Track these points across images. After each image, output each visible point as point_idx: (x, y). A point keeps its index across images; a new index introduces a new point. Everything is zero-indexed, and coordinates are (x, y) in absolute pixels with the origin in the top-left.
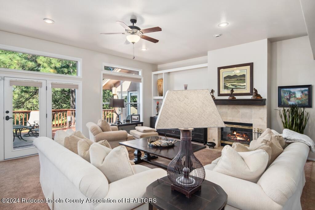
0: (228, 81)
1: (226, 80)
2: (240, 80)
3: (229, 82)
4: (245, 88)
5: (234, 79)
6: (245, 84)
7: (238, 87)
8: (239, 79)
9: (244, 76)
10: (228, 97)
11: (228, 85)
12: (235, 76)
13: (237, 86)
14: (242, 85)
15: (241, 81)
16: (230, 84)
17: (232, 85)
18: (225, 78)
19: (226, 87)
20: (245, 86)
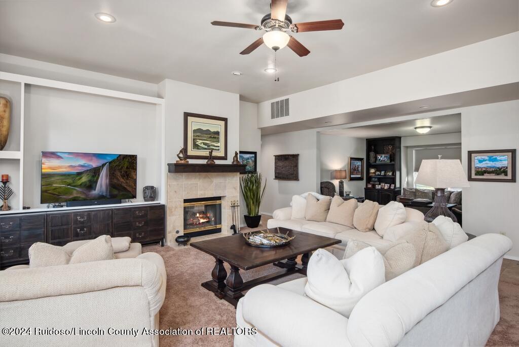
0: (199, 136)
1: (196, 134)
2: (214, 137)
3: (200, 138)
4: (219, 150)
5: (206, 136)
6: (218, 144)
7: (211, 147)
8: (212, 136)
9: (218, 133)
10: (206, 161)
11: (199, 142)
12: (208, 132)
13: (209, 146)
14: (216, 145)
15: (215, 140)
16: (202, 141)
17: (205, 144)
18: (195, 131)
19: (196, 146)
20: (219, 147)
